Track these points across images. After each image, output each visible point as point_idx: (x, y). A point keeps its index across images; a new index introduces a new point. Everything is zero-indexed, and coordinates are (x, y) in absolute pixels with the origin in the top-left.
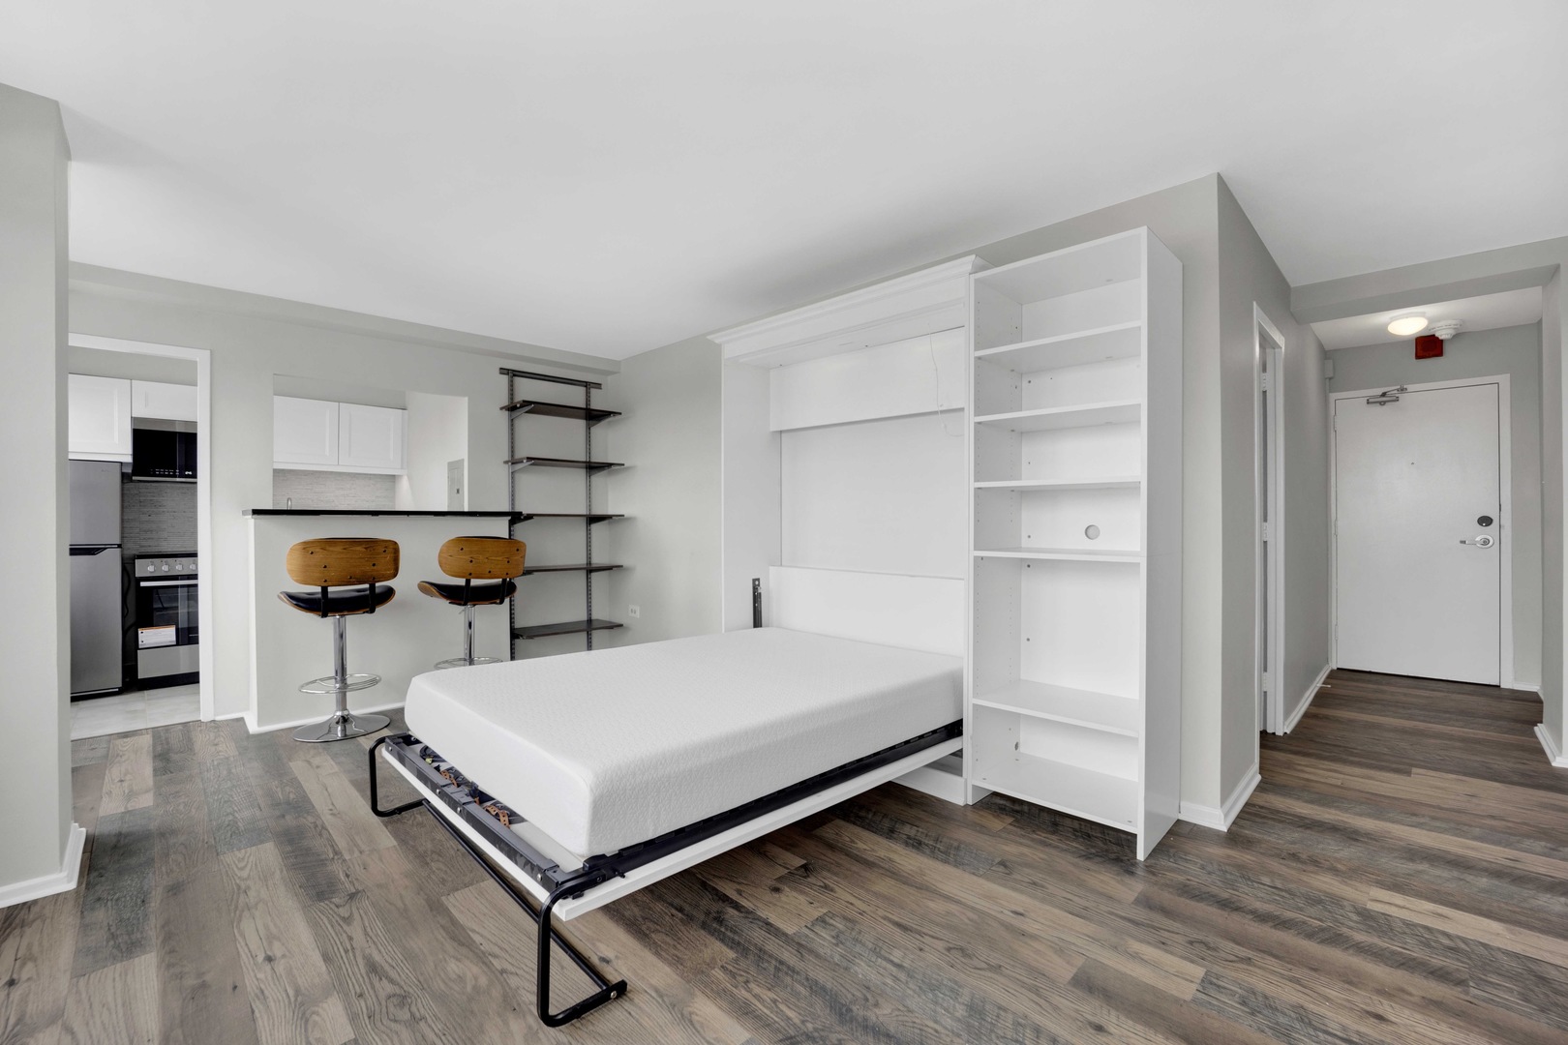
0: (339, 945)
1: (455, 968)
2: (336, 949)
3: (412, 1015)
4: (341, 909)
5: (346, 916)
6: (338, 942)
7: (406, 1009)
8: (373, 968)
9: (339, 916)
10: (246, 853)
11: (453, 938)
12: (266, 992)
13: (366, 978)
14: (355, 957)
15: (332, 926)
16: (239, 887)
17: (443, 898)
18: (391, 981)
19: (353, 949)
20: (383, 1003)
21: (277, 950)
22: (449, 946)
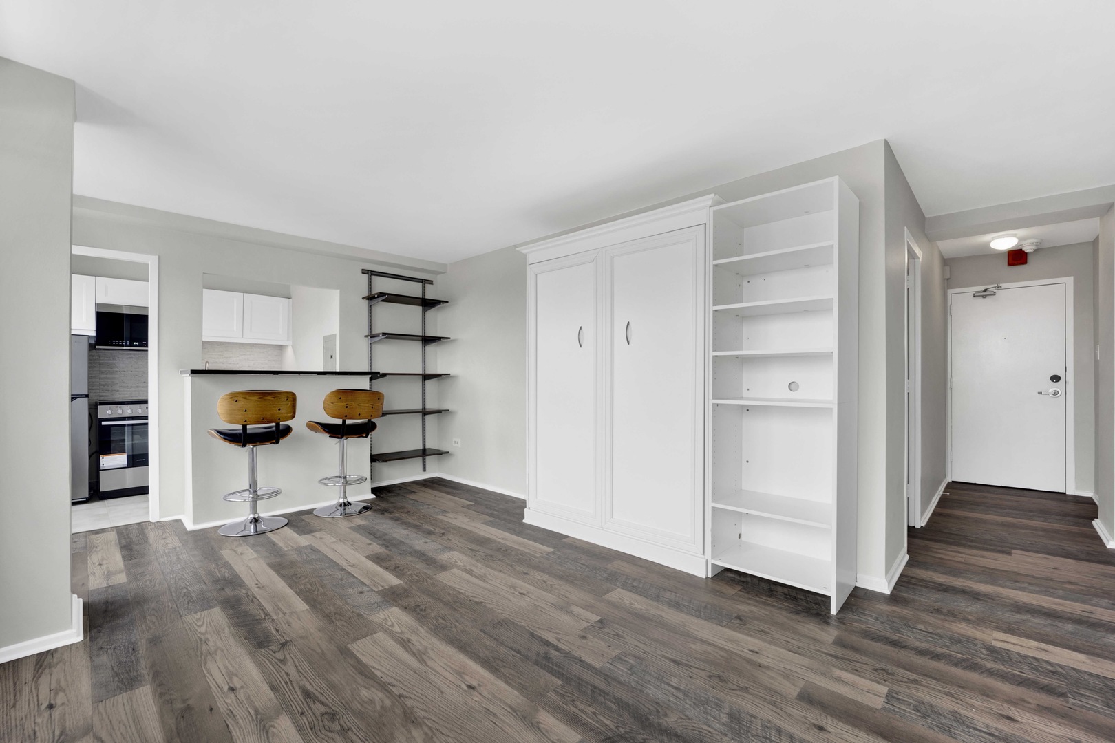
0: (281, 679)
1: (366, 694)
2: (278, 682)
3: (342, 726)
4: (277, 654)
5: (282, 658)
6: (279, 677)
7: (336, 723)
8: (307, 695)
9: (277, 658)
10: (201, 615)
11: (361, 673)
12: (234, 712)
13: (304, 701)
14: (293, 687)
15: (273, 666)
16: (201, 639)
17: (349, 646)
18: (322, 703)
19: (291, 681)
20: (320, 718)
21: (237, 683)
22: (359, 678)
